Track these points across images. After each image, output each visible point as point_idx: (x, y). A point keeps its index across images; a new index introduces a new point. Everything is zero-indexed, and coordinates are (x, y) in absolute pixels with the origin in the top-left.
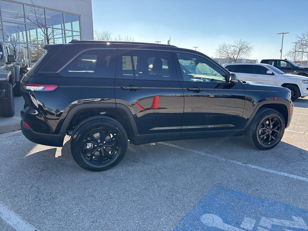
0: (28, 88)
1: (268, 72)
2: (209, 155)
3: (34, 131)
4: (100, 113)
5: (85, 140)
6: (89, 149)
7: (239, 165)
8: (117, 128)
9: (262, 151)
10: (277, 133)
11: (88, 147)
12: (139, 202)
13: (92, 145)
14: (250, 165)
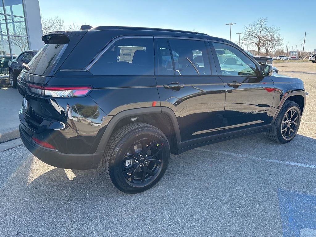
0: (47, 93)
1: (238, 63)
2: (240, 156)
3: (59, 153)
4: (130, 119)
5: (126, 157)
6: (128, 167)
7: (278, 163)
8: (161, 137)
9: (284, 145)
10: (295, 125)
11: (127, 165)
12: (219, 227)
13: (131, 161)
14: (288, 162)
